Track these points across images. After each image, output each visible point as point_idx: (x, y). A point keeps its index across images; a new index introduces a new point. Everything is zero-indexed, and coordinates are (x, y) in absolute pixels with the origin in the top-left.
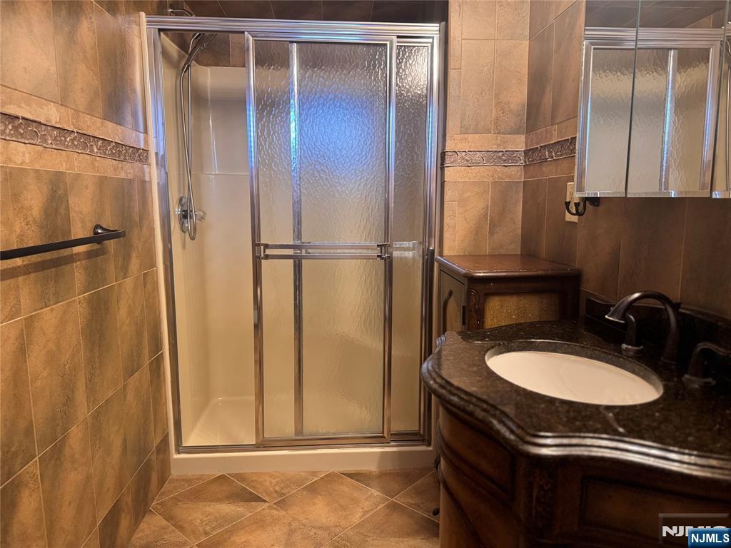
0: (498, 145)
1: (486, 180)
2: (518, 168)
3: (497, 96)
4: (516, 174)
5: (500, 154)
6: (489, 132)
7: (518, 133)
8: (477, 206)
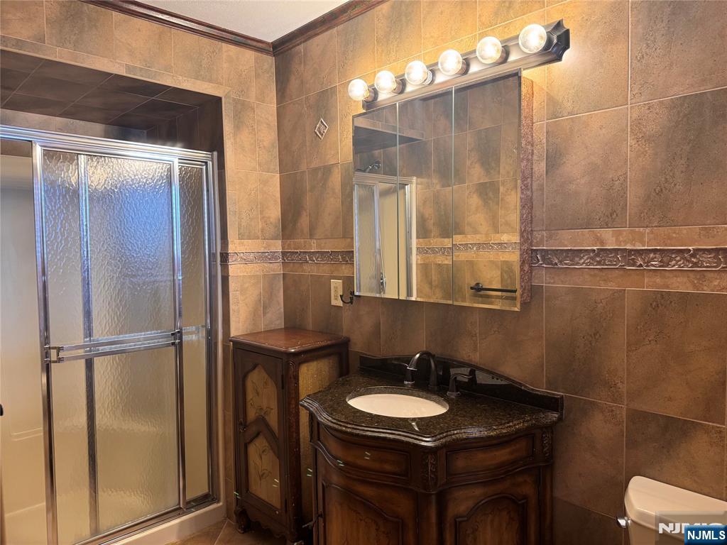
0: (265, 248)
1: (258, 273)
2: (279, 264)
3: (262, 212)
4: (277, 268)
5: (267, 254)
6: (258, 238)
7: (276, 239)
8: (253, 294)
